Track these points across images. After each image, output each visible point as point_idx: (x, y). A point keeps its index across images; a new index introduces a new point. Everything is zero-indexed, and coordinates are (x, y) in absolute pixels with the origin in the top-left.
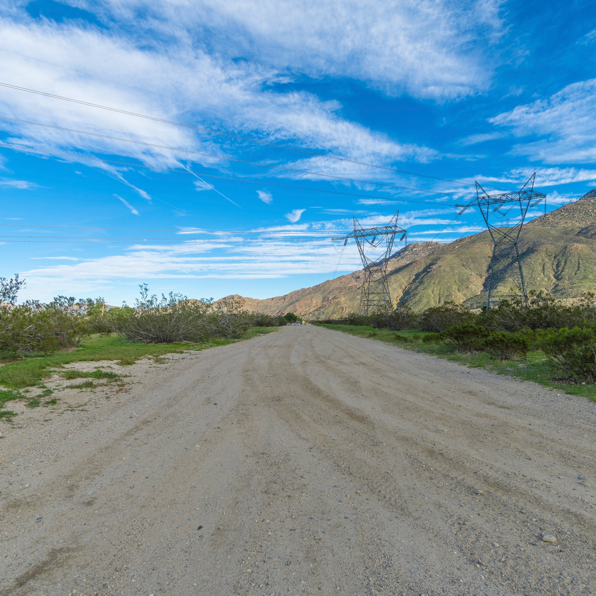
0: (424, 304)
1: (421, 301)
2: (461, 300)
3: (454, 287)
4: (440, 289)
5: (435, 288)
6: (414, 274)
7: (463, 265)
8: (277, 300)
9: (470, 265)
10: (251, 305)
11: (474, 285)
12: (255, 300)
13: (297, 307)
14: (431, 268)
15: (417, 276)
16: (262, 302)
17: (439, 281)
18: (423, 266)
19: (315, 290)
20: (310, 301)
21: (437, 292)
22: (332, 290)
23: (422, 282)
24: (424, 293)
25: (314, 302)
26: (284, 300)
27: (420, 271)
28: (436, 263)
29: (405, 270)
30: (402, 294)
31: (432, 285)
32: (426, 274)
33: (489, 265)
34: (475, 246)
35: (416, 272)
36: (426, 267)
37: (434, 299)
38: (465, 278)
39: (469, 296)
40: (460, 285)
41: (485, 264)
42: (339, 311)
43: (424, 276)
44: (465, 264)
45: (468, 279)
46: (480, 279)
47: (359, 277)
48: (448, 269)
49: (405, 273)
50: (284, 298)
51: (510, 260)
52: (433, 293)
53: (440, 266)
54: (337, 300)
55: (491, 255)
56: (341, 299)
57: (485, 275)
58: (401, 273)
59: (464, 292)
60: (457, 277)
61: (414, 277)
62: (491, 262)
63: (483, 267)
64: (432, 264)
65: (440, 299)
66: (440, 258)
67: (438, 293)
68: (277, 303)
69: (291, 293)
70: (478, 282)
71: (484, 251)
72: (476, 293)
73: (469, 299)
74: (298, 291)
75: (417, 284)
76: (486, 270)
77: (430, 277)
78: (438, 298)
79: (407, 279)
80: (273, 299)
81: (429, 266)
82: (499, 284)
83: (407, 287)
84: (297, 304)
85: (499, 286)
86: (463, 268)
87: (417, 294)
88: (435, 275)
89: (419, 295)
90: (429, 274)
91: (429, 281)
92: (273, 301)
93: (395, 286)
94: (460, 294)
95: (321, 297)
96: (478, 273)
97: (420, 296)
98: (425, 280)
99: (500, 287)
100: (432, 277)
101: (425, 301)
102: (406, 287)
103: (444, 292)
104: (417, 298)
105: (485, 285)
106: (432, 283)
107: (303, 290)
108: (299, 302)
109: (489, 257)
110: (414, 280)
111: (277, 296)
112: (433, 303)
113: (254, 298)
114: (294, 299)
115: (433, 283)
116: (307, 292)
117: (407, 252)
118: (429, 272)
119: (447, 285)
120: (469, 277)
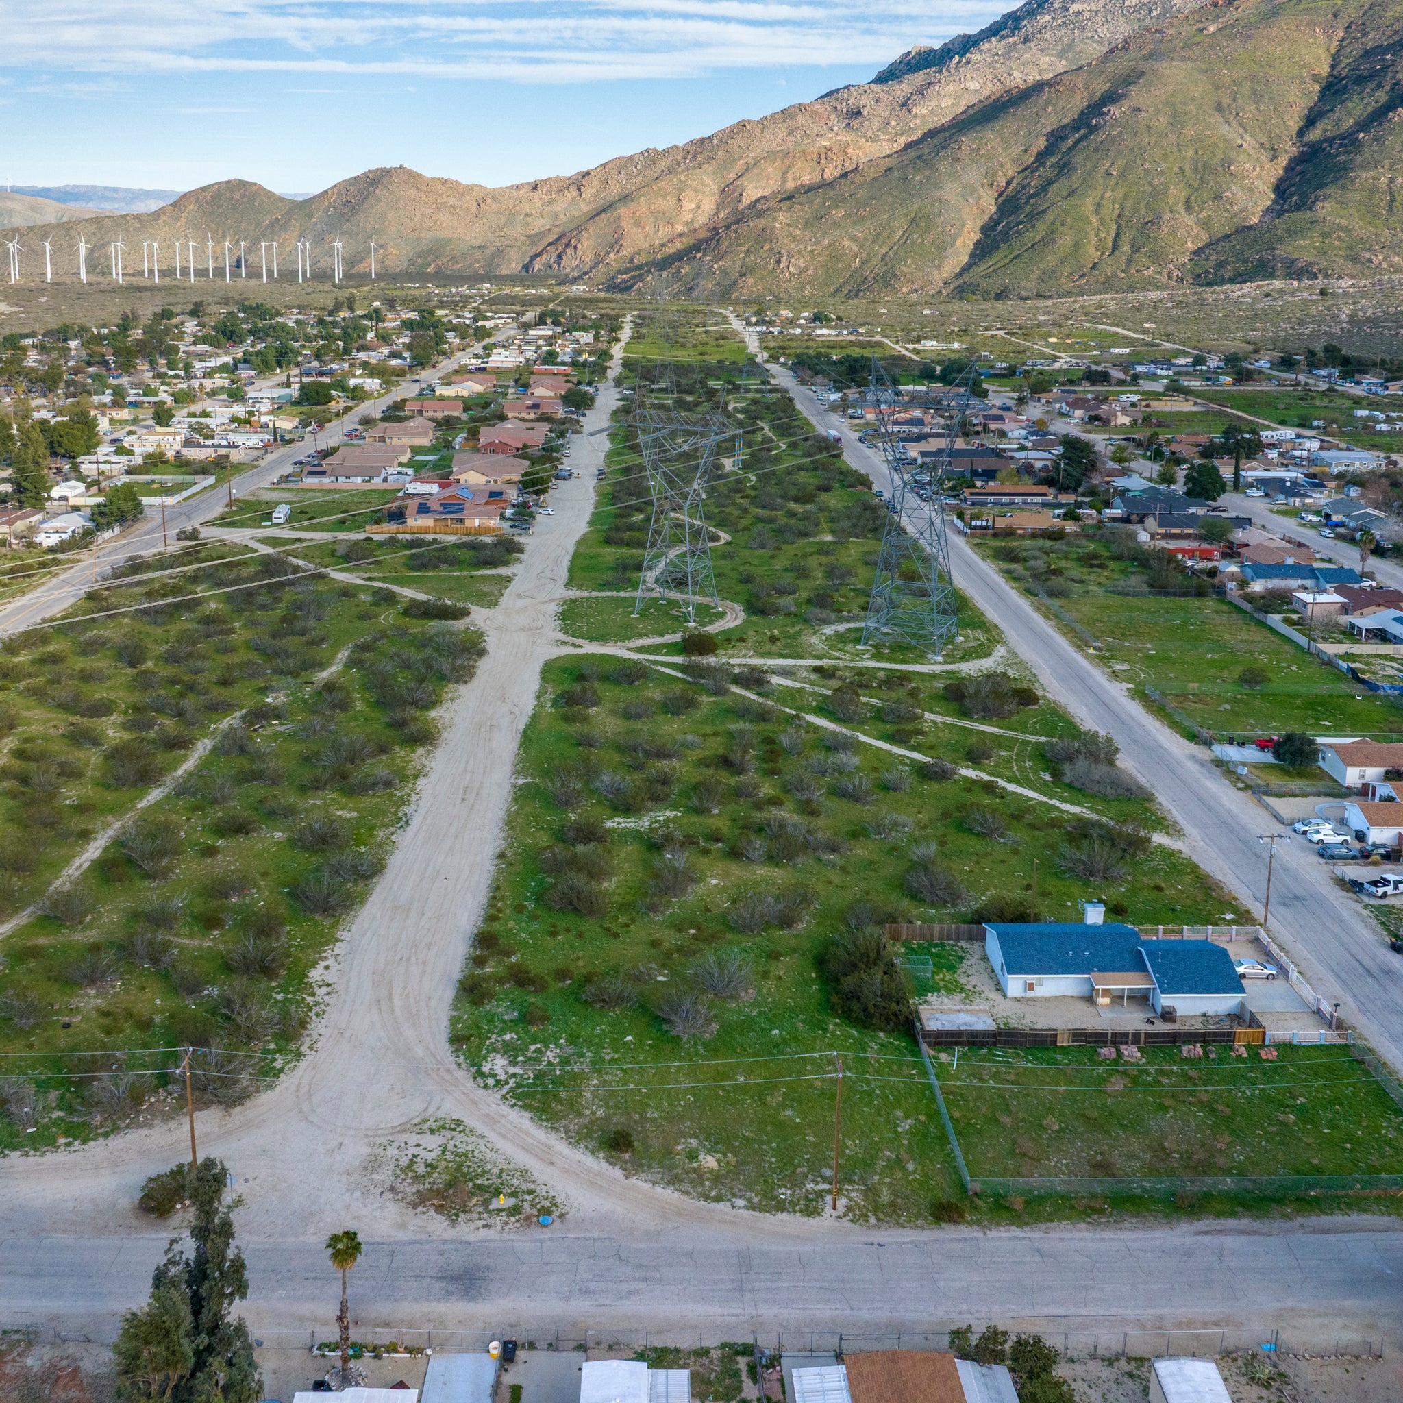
0: (1061, 254)
1: (1052, 241)
2: (1189, 245)
3: (1173, 191)
4: (1126, 197)
5: (1108, 194)
6: (1045, 131)
7: (1219, 108)
8: (550, 191)
9: (1243, 109)
10: (454, 207)
11: (1243, 188)
12: (470, 188)
13: (625, 225)
14: (1103, 114)
15: (1056, 138)
16: (494, 199)
17: (1126, 168)
18: (1079, 102)
19: (695, 156)
20: (672, 201)
21: (1111, 211)
22: (757, 163)
23: (1066, 165)
24: (1067, 212)
25: (689, 205)
26: (575, 193)
27: (1066, 121)
28: (1125, 95)
29: (1014, 115)
30: (993, 209)
31: (1101, 181)
32: (1084, 137)
33: (1311, 109)
34: (1275, 32)
35: (1051, 122)
36: (1089, 106)
37: (1097, 235)
38: (1216, 160)
39: (1220, 226)
40: (1196, 184)
41: (1296, 108)
42: (765, 267)
43: (1077, 142)
44: (1226, 101)
45: (1227, 162)
46: (1268, 165)
47: (859, 113)
48: (1162, 122)
49: (1009, 124)
50: (578, 182)
51: (1382, 97)
52: (1097, 213)
53: (1138, 110)
54: (759, 223)
55: (1324, 70)
56: (775, 220)
57: (1290, 149)
58: (997, 125)
59: (1205, 213)
60: (1191, 153)
61: (1041, 143)
62: (1320, 100)
63: (1286, 117)
64: (1110, 98)
65: (1118, 234)
66: (1141, 75)
67: (1117, 212)
68: (551, 202)
69: (604, 166)
70: (1259, 177)
71: (1304, 51)
72: (1244, 219)
73: (1219, 240)
74: (631, 158)
75: (1045, 173)
76: (1294, 132)
77: (1096, 149)
78: (1113, 233)
79: (1015, 151)
80: (535, 187)
81: (1097, 107)
82: (1328, 191)
83: (1014, 184)
84: (623, 211)
85: (1326, 198)
86: (1218, 118)
87: (1044, 211)
88: (1113, 138)
89: (1049, 217)
90: (1096, 138)
91: (1089, 165)
92: (534, 194)
93: (972, 175)
94: (1190, 221)
95: (715, 188)
96: (1264, 140)
97: (1053, 223)
98: (1077, 159)
99: (1327, 204)
100: (1103, 148)
101: (1065, 240)
102: (1008, 183)
103: (1136, 210)
104: (1042, 226)
105: (1281, 190)
106: (1098, 176)
107: (651, 157)
108: (632, 206)
109: (1316, 78)
110: (1042, 156)
111: (553, 175)
112: (1092, 249)
113: (465, 181)
114: (614, 192)
115: (1103, 171)
116: (663, 164)
117: (1047, 18)
118: (1096, 128)
119: (1150, 184)
120: (1233, 154)
